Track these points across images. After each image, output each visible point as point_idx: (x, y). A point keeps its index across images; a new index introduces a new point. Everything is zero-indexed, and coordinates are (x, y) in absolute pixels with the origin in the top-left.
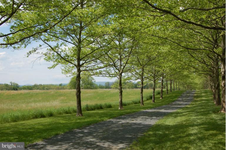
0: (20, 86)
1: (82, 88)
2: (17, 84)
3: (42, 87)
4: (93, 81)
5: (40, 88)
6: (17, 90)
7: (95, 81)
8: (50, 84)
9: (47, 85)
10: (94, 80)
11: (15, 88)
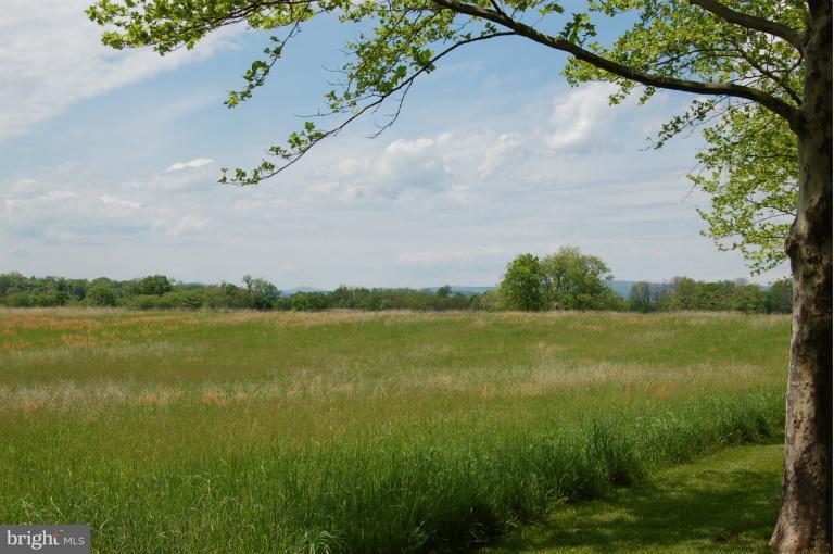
0: (280, 292)
1: (557, 308)
2: (271, 287)
3: (370, 297)
4: (602, 277)
5: (362, 302)
6: (269, 307)
7: (610, 278)
8: (400, 289)
9: (390, 291)
10: (607, 274)
11: (263, 299)
